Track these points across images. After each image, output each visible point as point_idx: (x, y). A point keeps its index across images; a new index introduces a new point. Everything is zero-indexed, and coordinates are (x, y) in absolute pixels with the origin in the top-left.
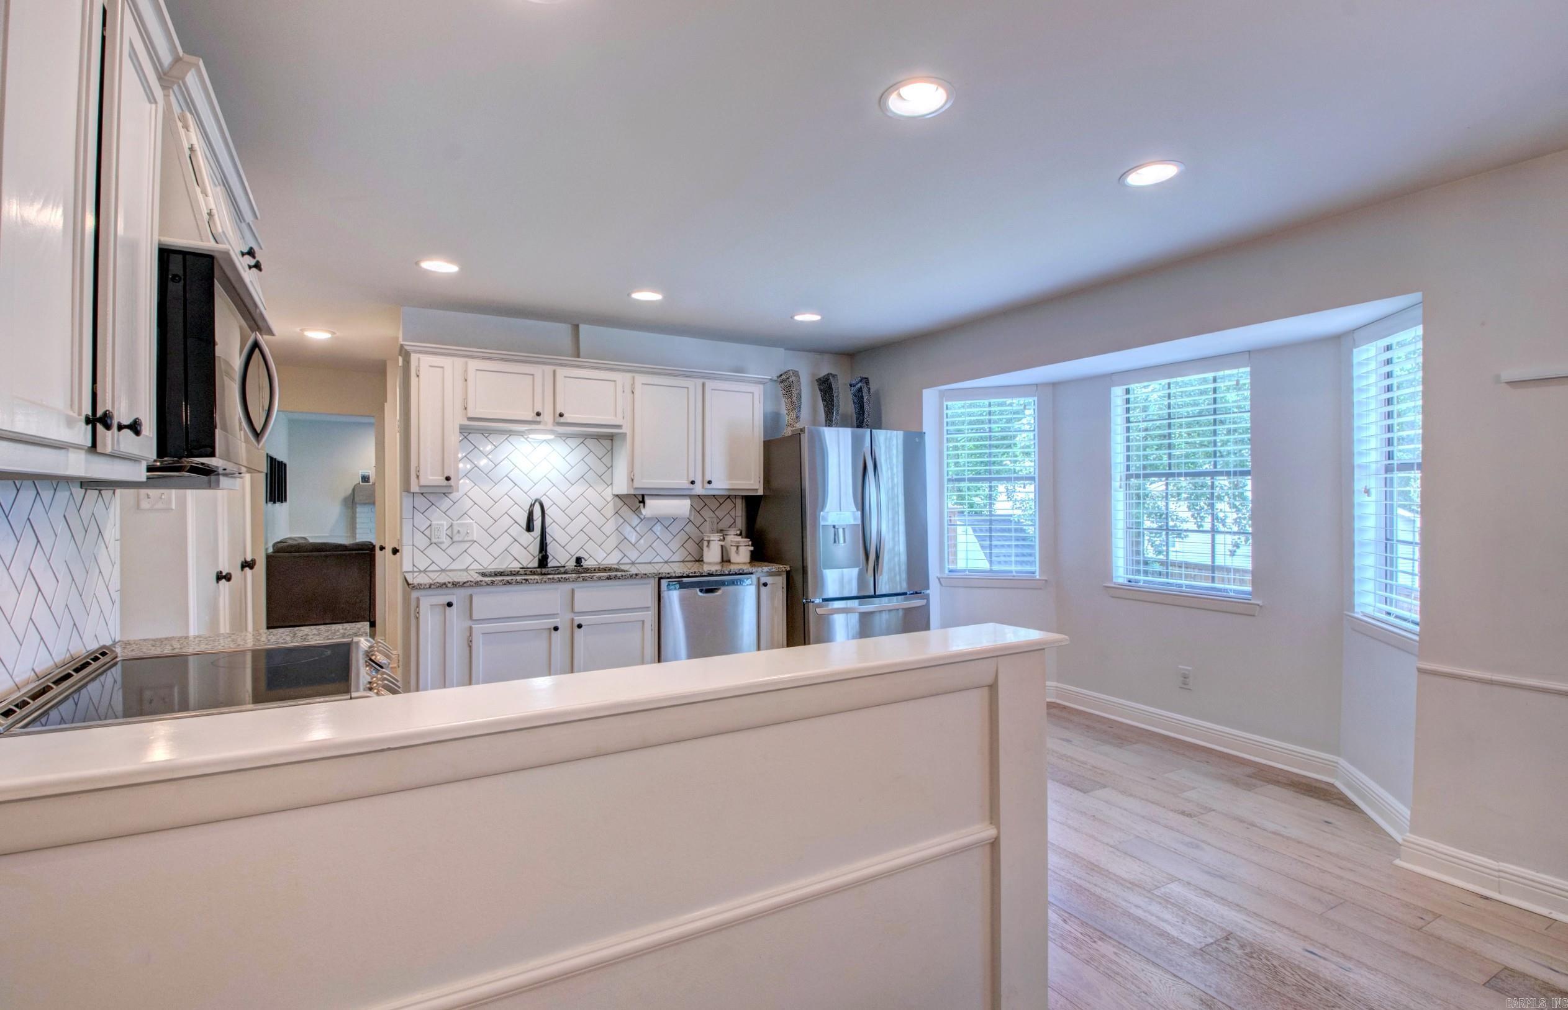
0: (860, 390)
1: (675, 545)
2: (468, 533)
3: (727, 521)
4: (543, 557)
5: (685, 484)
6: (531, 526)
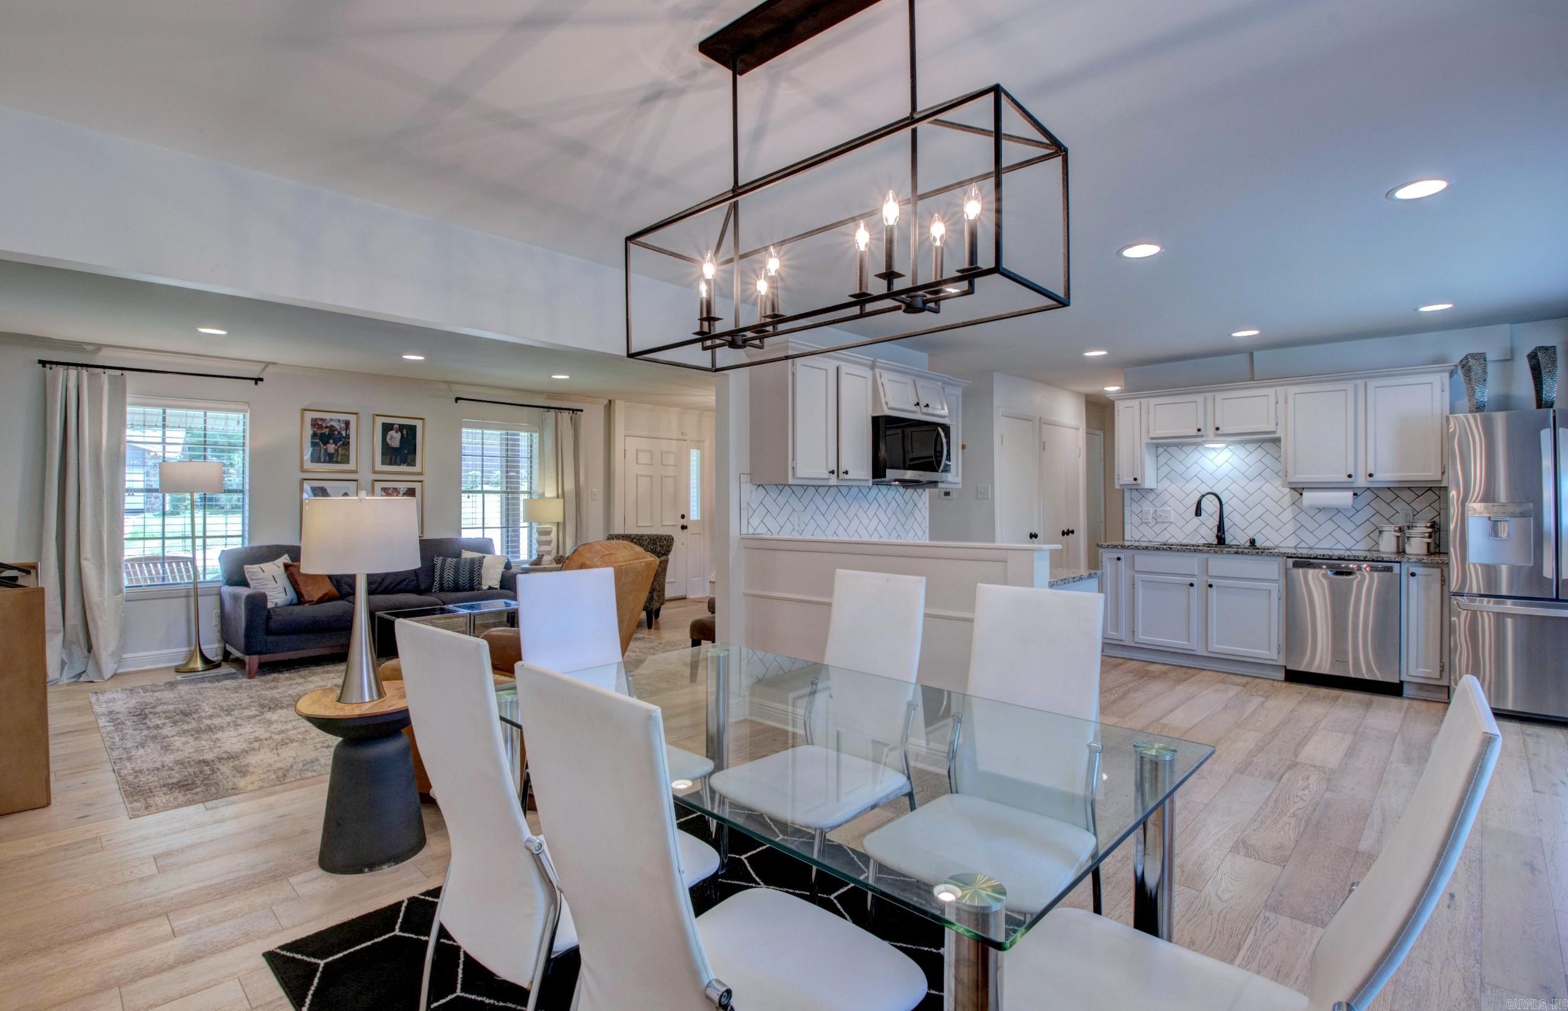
1: (1358, 535)
2: (1167, 516)
4: (1219, 537)
5: (1343, 478)
6: (1199, 512)
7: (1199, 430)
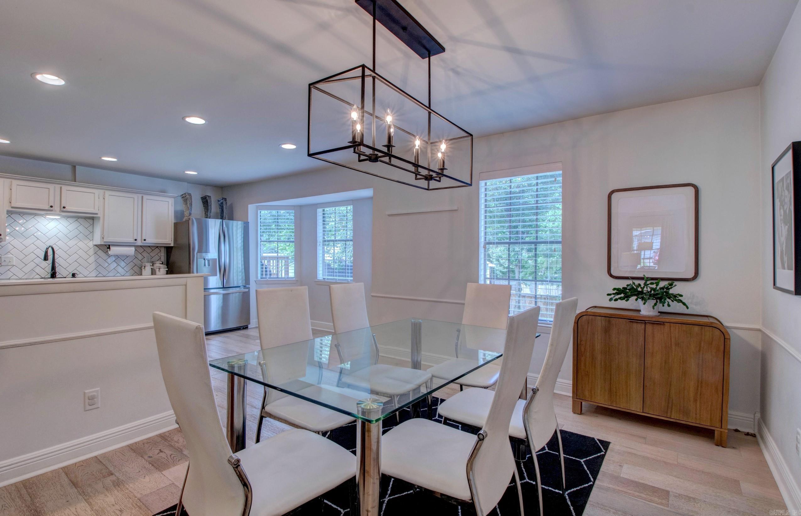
0: (222, 203)
1: (127, 268)
2: (10, 261)
3: (157, 258)
4: (53, 273)
5: (131, 240)
6: (47, 258)
7: (51, 207)
